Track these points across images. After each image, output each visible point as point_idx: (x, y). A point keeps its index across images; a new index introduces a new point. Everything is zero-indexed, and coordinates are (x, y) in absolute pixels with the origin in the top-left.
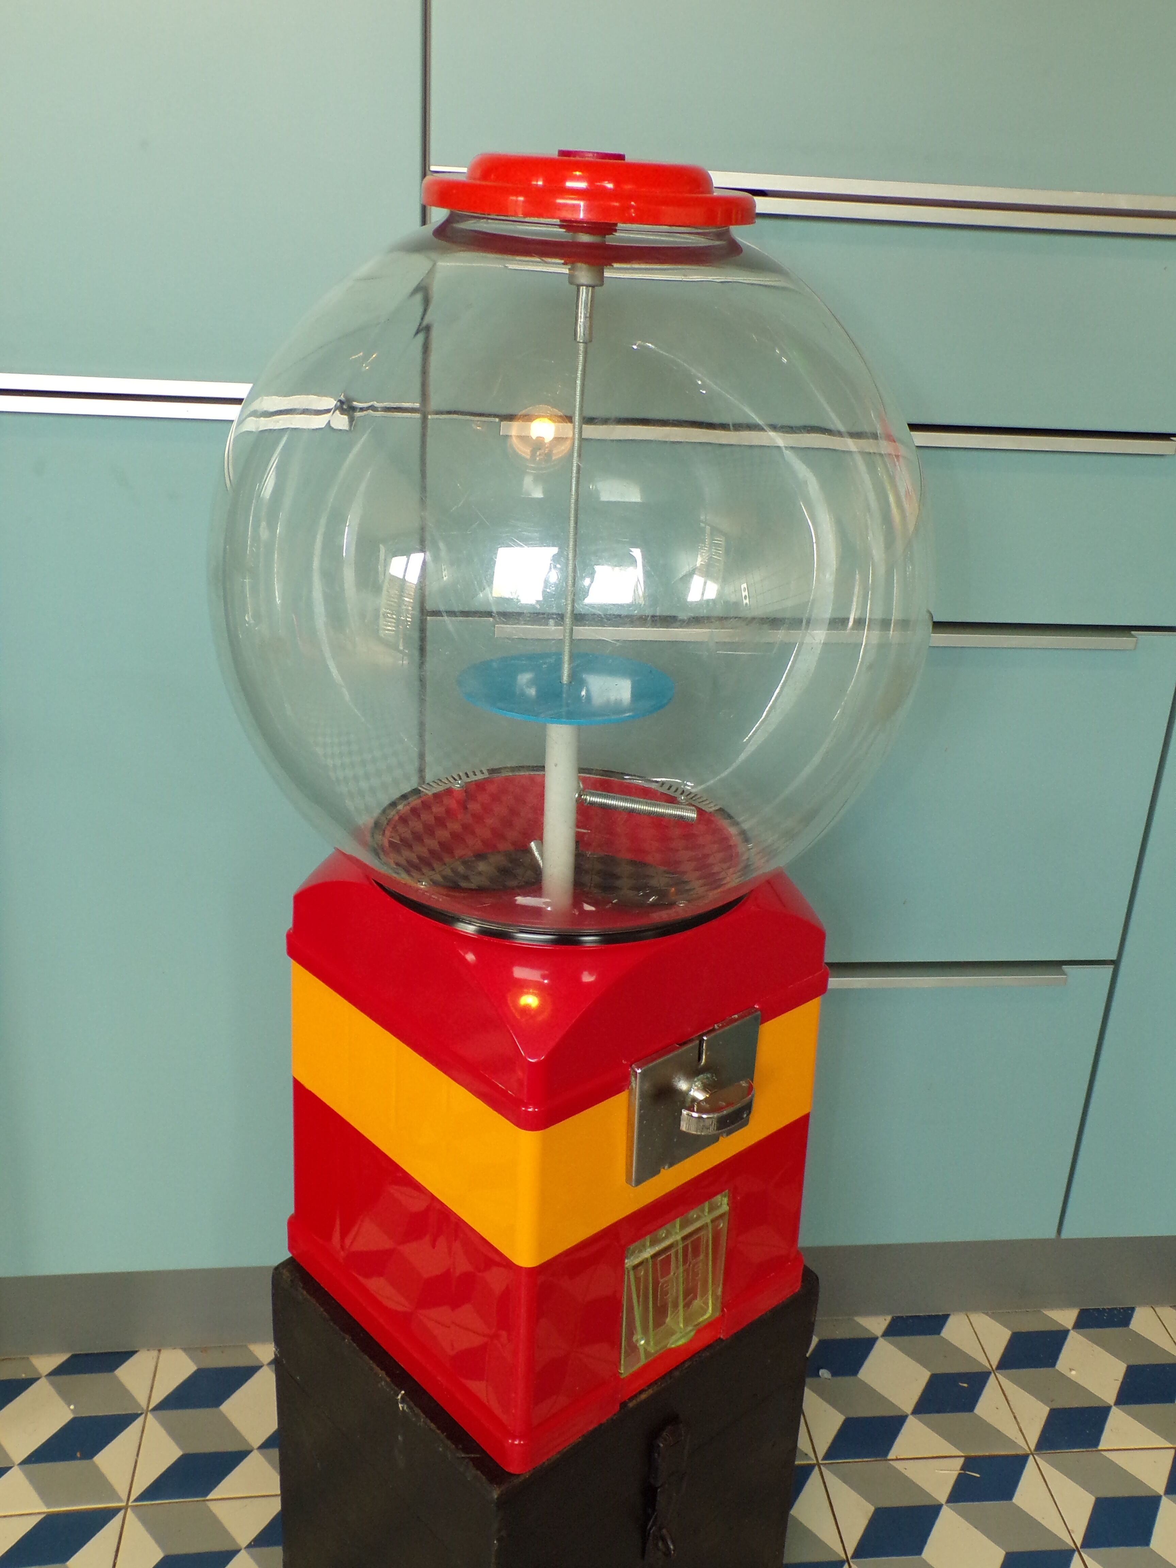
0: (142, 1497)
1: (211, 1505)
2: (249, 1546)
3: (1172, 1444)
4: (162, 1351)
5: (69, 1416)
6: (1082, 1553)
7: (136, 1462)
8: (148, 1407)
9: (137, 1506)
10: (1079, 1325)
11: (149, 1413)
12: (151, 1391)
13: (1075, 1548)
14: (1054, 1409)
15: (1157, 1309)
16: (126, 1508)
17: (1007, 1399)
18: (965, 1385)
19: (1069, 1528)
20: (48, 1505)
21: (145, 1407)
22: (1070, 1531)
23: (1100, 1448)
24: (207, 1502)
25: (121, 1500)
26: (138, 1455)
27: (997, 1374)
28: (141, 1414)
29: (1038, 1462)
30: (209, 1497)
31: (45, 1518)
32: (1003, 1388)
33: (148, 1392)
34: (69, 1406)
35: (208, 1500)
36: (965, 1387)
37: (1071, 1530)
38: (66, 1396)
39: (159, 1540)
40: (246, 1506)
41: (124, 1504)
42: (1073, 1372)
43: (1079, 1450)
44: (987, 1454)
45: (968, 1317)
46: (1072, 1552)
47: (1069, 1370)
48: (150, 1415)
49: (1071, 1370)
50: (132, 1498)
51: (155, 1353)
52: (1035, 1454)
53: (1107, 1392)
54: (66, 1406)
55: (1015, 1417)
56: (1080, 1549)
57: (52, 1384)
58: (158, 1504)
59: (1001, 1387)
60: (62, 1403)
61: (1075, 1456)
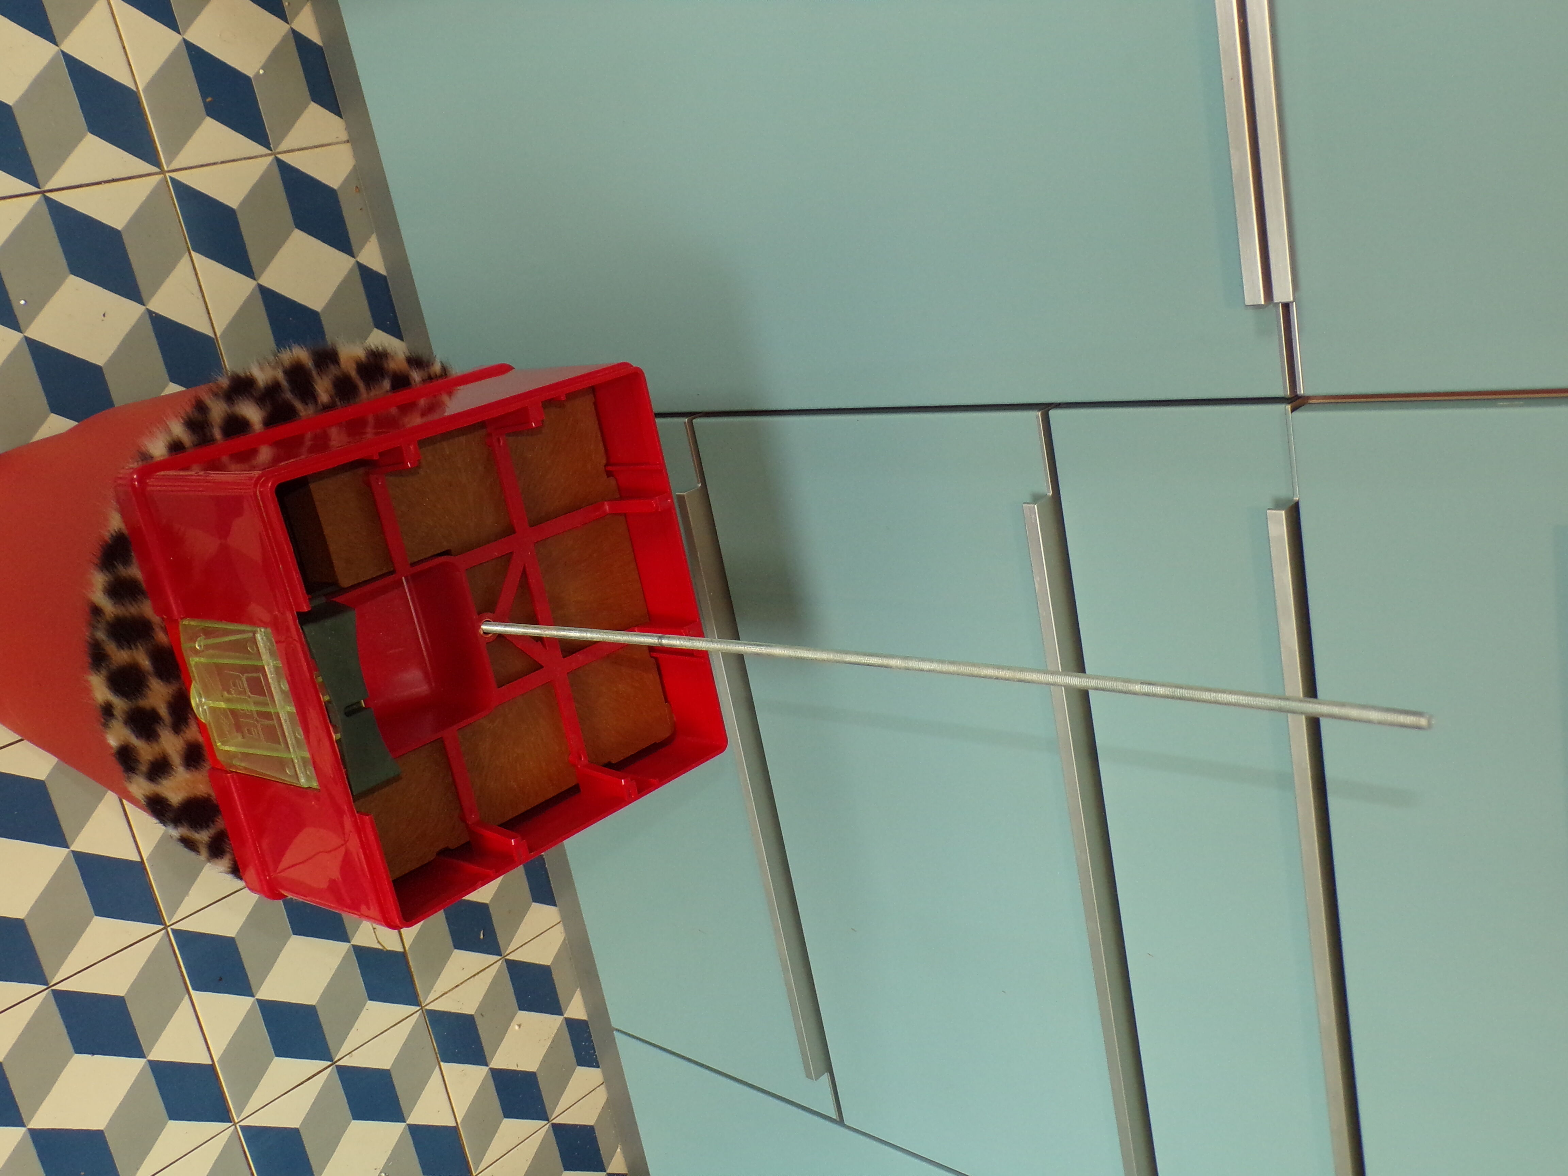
0: (176, 183)
1: (186, 258)
2: (150, 312)
3: (461, 1122)
4: (348, 144)
5: (250, 73)
6: (331, 1067)
7: (214, 164)
8: (280, 153)
9: (167, 182)
10: (571, 1024)
11: (273, 156)
12: (299, 150)
13: (334, 1061)
14: (474, 1019)
15: (603, 1086)
16: (162, 172)
17: (474, 976)
18: (482, 937)
19: (353, 1053)
20: (147, 89)
21: (279, 149)
22: (350, 1055)
23: (442, 1064)
24: (187, 253)
25: (168, 164)
26: (222, 162)
27: (501, 961)
28: (271, 150)
29: (414, 1015)
30: (193, 253)
31: (133, 90)
32: (487, 970)
33: (297, 147)
34: (262, 68)
35: (190, 253)
36: (480, 936)
37: (352, 1055)
38: (274, 59)
39: (136, 219)
40: (193, 294)
41: (166, 169)
42: (517, 1027)
43: (436, 1047)
44: (412, 969)
45: (559, 923)
46: (331, 1059)
47: (519, 1024)
48: (271, 158)
49: (519, 1026)
50: (174, 175)
51: (344, 136)
52: (423, 1011)
53: (502, 1060)
54: (261, 64)
55: (457, 986)
56: (334, 1065)
57: (284, 39)
58: (175, 204)
59: (488, 967)
60: (263, 59)
61: (428, 1044)
